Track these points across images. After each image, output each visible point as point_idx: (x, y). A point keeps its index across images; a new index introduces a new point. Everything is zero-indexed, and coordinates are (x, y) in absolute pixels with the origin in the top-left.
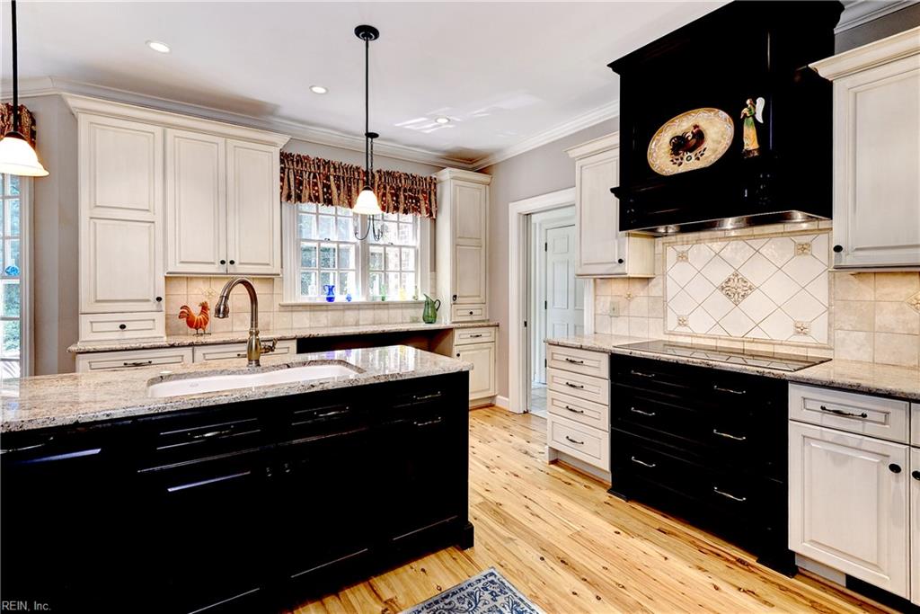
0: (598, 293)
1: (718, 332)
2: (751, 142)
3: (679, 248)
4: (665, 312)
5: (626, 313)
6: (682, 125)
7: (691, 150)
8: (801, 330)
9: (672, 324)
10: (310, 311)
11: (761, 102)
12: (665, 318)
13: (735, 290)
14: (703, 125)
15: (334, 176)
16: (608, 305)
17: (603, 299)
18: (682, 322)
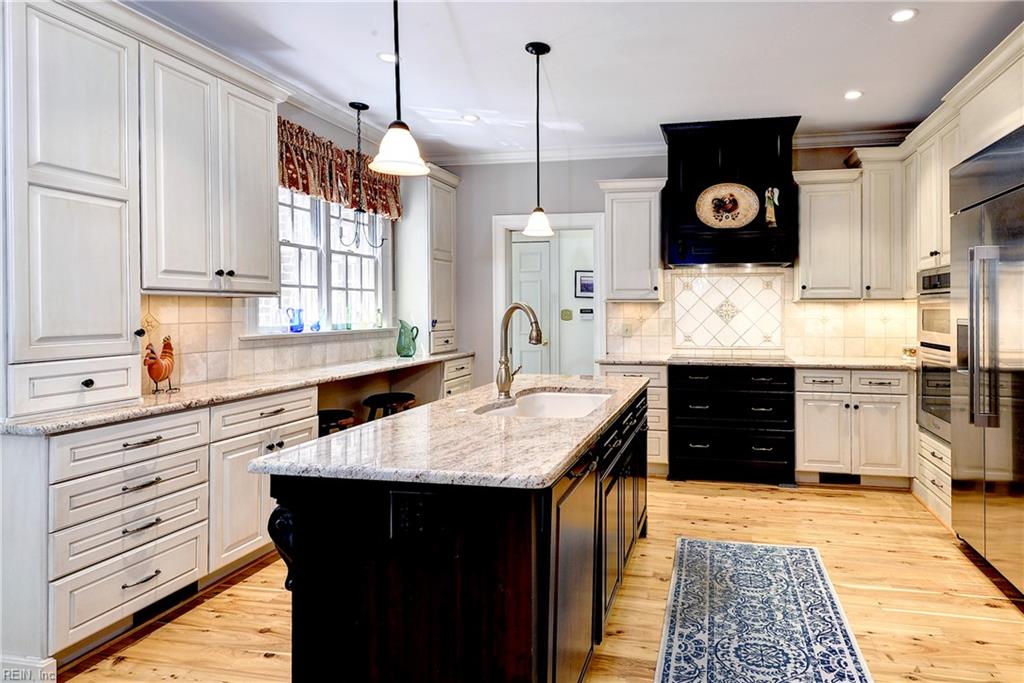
0: (610, 315)
1: (714, 343)
2: (771, 216)
3: (685, 279)
4: (674, 330)
5: (638, 333)
6: (722, 191)
7: (729, 211)
8: (767, 339)
9: (679, 338)
10: (274, 347)
11: (776, 191)
12: (673, 335)
13: (725, 312)
14: (737, 196)
15: (307, 151)
16: (620, 326)
17: (614, 321)
18: (688, 338)
